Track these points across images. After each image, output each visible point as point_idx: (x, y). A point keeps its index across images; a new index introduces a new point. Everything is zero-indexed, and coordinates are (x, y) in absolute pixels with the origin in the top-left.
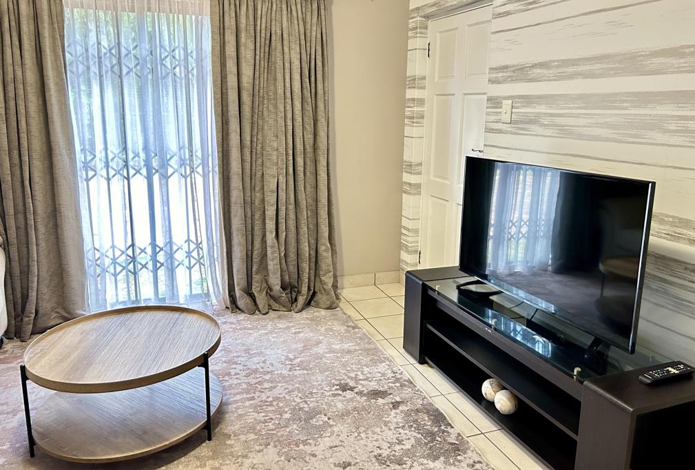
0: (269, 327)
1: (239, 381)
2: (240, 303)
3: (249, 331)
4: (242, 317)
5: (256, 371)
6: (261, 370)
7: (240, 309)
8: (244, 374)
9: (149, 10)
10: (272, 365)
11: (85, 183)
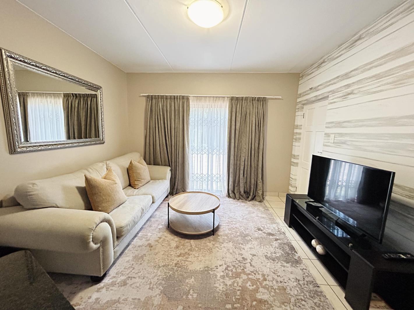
0: (239, 204)
1: (226, 219)
2: (231, 195)
3: (232, 204)
4: (231, 199)
5: (231, 217)
6: (233, 218)
7: (231, 197)
8: (228, 217)
9: (212, 107)
10: (237, 216)
11: (192, 155)
